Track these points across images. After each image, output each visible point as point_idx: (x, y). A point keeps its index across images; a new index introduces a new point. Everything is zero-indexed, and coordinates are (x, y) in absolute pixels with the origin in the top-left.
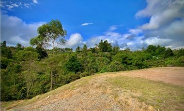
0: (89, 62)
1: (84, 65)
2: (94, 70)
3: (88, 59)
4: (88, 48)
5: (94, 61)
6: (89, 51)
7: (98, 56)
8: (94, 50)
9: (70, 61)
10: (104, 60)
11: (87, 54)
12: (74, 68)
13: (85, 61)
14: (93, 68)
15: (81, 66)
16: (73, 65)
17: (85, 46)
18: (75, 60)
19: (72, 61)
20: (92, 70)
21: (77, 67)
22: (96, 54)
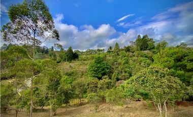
0: (120, 64)
1: (114, 67)
2: (127, 74)
3: (120, 61)
4: (121, 47)
5: (127, 63)
6: (122, 50)
7: (134, 56)
8: (128, 49)
9: (96, 62)
10: (141, 62)
11: (118, 55)
12: (100, 70)
13: (115, 63)
14: (125, 72)
15: (108, 68)
16: (98, 67)
17: (117, 44)
18: (101, 61)
19: (99, 63)
20: (124, 74)
21: (103, 70)
22: (131, 54)
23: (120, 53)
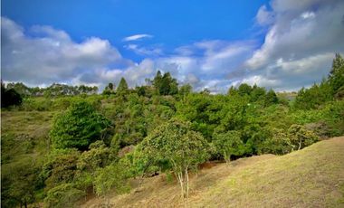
0: (127, 116)
1: (116, 123)
2: (139, 133)
3: (127, 111)
4: (131, 87)
5: (140, 114)
6: (133, 92)
7: (151, 103)
8: (142, 91)
9: (74, 115)
10: (161, 112)
11: (125, 100)
12: (84, 131)
13: (120, 115)
14: (137, 130)
15: (103, 126)
16: (83, 125)
17: (123, 81)
18: (87, 112)
19: (82, 115)
20: (134, 133)
21: (93, 129)
22: (147, 99)
23: (128, 97)
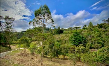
0: (93, 37)
1: (88, 39)
2: (100, 45)
3: (93, 35)
4: (95, 25)
6: (95, 27)
7: (107, 31)
8: (101, 26)
9: (74, 35)
11: (92, 30)
12: (77, 40)
13: (89, 36)
14: (98, 43)
15: (83, 40)
16: (76, 38)
17: (91, 23)
18: (78, 35)
19: (76, 36)
21: (79, 40)
22: (104, 29)
23: (93, 29)
